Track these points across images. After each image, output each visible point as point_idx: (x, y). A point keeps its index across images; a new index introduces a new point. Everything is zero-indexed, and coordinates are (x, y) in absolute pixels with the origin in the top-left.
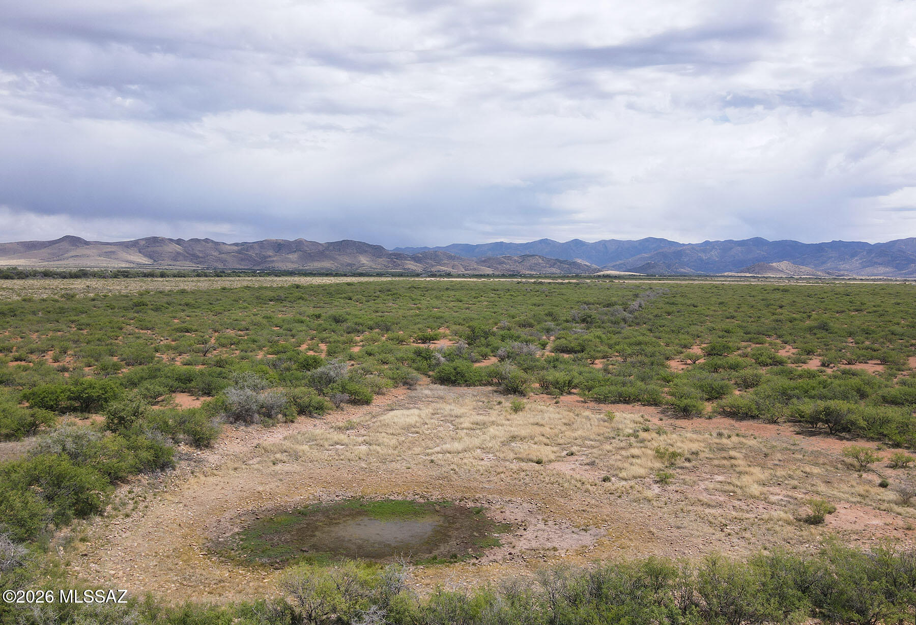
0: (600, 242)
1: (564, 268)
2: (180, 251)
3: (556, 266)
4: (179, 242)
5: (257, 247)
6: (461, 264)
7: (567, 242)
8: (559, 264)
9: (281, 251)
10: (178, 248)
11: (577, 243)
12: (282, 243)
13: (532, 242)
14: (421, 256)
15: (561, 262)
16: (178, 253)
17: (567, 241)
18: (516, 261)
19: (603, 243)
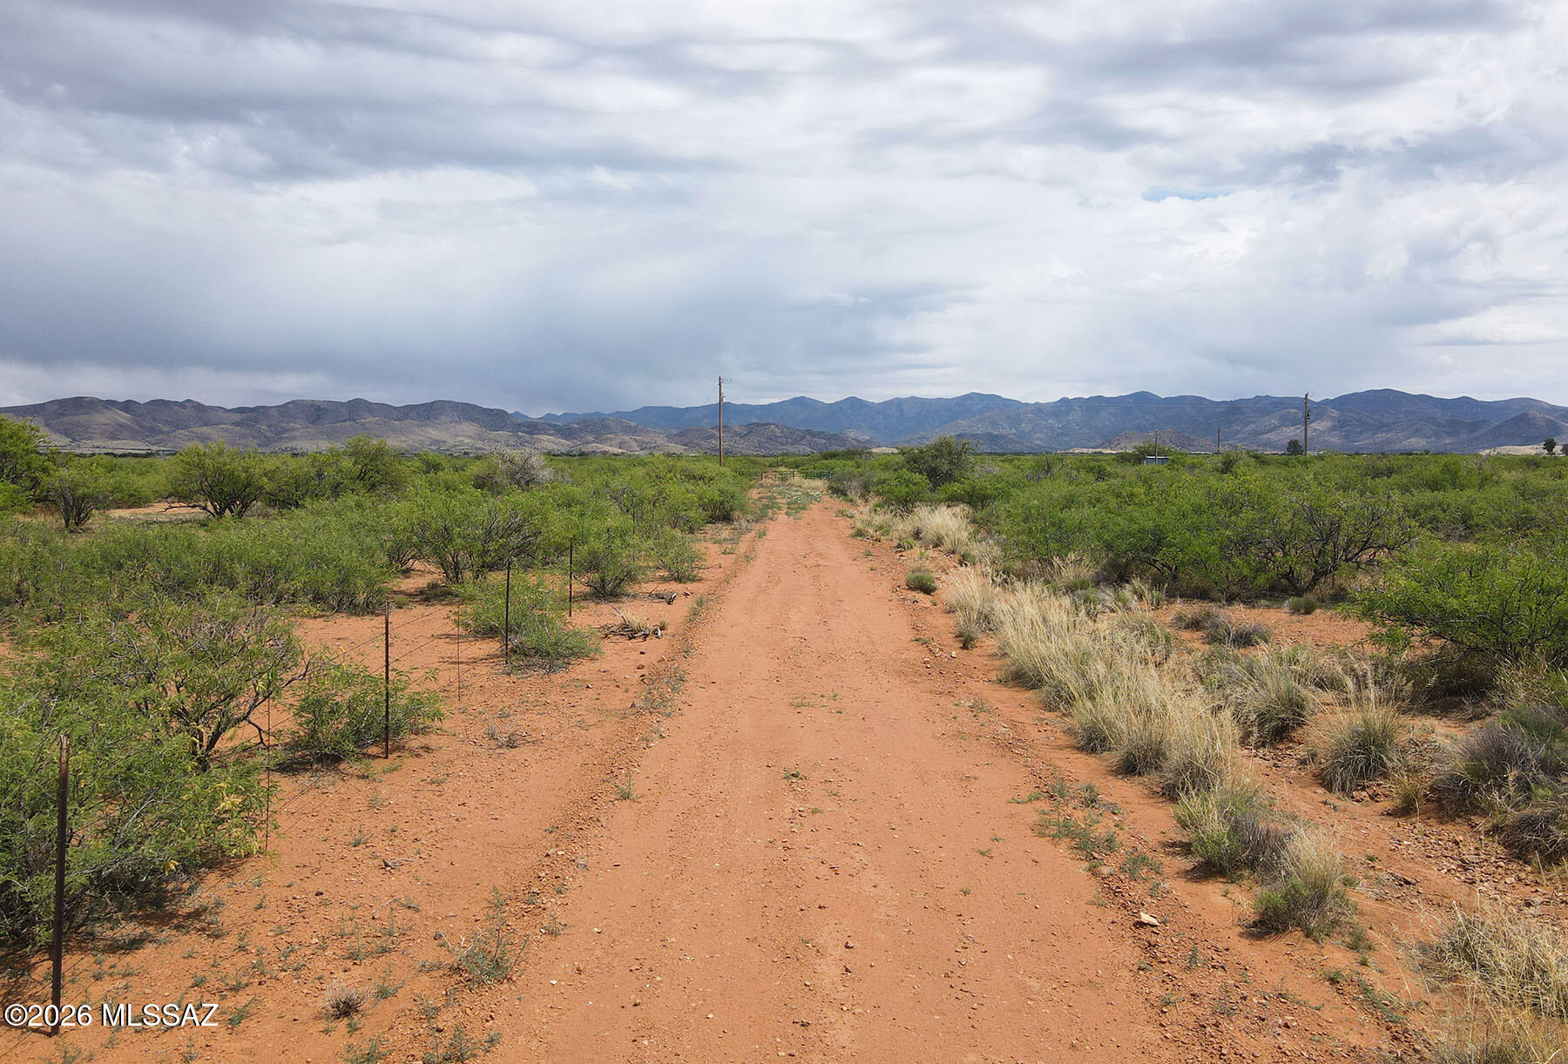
0: (892, 402)
1: (818, 444)
2: (126, 422)
3: (804, 442)
4: (128, 406)
5: (275, 414)
6: (635, 440)
7: (837, 402)
8: (809, 438)
9: (321, 420)
10: (123, 417)
11: (854, 404)
12: (322, 406)
13: (778, 403)
14: (576, 426)
15: (813, 435)
16: (121, 425)
17: (838, 400)
18: (736, 434)
19: (897, 403)
